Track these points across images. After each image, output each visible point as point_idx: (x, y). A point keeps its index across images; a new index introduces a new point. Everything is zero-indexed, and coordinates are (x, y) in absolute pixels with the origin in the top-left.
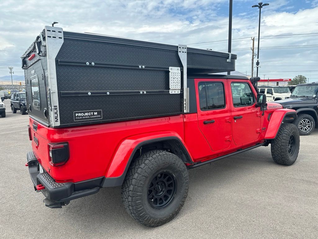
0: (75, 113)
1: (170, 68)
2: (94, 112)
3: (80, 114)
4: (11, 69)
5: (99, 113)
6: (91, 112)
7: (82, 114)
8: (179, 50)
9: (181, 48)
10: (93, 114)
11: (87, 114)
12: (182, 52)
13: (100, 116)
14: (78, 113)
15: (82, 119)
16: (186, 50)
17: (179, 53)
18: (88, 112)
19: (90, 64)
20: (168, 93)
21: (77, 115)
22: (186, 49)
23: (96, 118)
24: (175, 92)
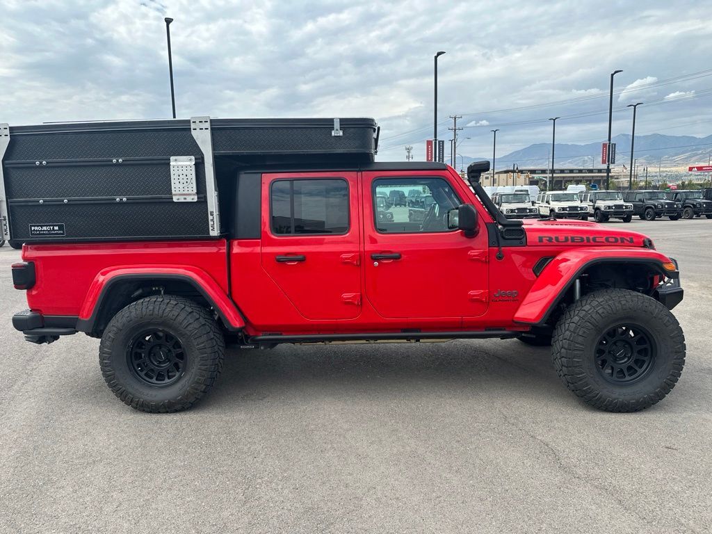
0: (31, 226)
1: (172, 158)
2: (54, 226)
3: (36, 228)
4: (409, 150)
5: (61, 228)
6: (50, 226)
7: (39, 228)
8: (193, 126)
9: (197, 122)
10: (53, 228)
11: (45, 228)
12: (198, 129)
13: (62, 232)
14: (34, 226)
15: (40, 234)
16: (208, 125)
17: (193, 132)
18: (47, 226)
19: (41, 163)
20: (170, 200)
21: (33, 228)
22: (209, 123)
23: (57, 234)
24: (185, 199)
